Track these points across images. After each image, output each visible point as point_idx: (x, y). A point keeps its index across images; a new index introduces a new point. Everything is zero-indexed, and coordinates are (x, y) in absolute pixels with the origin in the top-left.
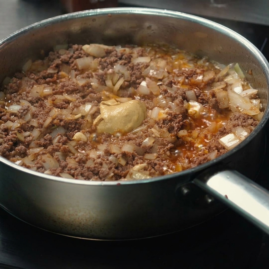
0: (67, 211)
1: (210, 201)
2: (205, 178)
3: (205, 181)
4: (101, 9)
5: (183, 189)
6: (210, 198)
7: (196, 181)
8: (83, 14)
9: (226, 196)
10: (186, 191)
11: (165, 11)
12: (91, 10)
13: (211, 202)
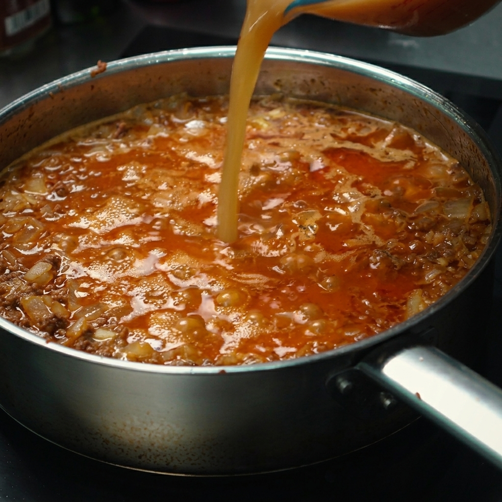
0: (128, 422)
1: (388, 402)
2: (380, 361)
3: (380, 366)
4: (190, 49)
5: (340, 380)
6: (388, 398)
7: (363, 366)
8: (157, 58)
9: (418, 395)
10: (344, 385)
11: (307, 53)
12: (171, 51)
13: (390, 405)
